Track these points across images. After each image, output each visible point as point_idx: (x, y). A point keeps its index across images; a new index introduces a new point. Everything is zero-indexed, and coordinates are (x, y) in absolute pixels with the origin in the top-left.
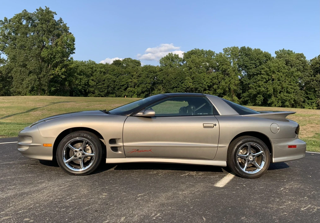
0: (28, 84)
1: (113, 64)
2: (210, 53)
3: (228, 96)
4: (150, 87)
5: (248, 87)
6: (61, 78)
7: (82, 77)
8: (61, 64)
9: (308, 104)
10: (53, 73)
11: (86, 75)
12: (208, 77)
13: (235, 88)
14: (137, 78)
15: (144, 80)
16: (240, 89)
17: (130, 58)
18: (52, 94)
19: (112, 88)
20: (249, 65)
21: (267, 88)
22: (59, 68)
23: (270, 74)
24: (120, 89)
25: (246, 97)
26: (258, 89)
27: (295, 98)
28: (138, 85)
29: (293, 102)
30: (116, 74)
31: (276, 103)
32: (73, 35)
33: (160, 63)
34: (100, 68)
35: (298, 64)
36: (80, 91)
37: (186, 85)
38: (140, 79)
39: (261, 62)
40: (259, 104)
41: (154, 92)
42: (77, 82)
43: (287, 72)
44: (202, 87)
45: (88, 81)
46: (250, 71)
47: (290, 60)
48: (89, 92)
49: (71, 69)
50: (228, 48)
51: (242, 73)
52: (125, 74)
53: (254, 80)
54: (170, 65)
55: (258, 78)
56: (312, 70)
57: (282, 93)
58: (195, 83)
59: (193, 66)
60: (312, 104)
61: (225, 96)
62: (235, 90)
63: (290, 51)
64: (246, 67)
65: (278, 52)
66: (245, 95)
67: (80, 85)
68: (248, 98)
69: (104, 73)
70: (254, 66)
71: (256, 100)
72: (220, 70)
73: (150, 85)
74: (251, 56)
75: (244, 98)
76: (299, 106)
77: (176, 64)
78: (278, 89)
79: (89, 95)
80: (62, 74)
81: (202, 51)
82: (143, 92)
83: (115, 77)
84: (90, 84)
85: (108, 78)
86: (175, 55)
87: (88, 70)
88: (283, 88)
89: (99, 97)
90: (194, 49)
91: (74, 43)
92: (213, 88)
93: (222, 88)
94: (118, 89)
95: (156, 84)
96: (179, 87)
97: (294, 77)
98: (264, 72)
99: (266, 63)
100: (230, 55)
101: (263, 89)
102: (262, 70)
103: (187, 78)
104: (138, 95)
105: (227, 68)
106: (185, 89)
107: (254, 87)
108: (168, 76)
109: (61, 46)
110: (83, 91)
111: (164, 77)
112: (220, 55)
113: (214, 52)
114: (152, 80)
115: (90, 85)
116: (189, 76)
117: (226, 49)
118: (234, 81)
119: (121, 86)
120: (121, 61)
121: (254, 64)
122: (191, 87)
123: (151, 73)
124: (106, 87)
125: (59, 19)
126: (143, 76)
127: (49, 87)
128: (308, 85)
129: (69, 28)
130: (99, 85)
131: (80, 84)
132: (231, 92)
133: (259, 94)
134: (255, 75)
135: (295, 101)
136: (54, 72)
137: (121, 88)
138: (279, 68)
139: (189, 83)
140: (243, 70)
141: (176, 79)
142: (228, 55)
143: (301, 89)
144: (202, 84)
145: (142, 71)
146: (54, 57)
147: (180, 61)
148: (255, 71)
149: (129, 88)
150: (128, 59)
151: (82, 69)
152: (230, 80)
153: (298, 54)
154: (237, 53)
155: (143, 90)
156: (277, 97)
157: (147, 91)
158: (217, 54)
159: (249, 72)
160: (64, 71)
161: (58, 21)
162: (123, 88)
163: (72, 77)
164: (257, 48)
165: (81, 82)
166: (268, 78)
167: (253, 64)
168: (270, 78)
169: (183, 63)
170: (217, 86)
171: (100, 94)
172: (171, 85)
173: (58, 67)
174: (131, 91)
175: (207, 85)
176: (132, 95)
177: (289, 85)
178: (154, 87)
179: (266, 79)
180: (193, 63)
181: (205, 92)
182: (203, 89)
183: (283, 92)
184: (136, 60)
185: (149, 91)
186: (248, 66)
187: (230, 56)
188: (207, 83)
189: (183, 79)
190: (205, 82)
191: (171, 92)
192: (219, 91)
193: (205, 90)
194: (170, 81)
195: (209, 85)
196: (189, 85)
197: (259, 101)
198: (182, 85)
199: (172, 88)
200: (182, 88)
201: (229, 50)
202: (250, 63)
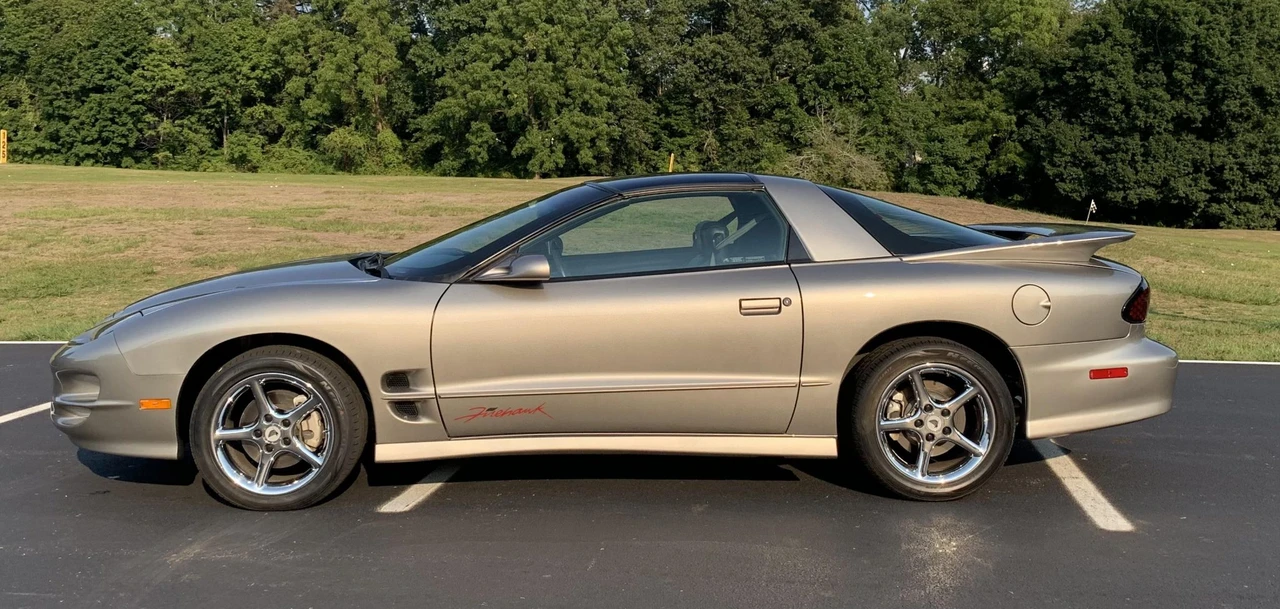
3: (357, 128)
5: (435, 88)
16: (407, 94)
21: (506, 93)
23: (514, 30)
25: (429, 132)
26: (470, 95)
27: (614, 131)
29: (607, 150)
31: (543, 154)
37: (153, 79)
40: (480, 160)
43: (584, 24)
44: (233, 90)
53: (460, 58)
55: (474, 48)
57: (565, 110)
58: (195, 66)
61: (341, 130)
62: (386, 100)
66: (425, 122)
68: (440, 138)
71: (468, 144)
75: (422, 139)
78: (548, 95)
88: (568, 92)
92: (285, 92)
93: (324, 93)
96: (111, 89)
98: (494, 23)
101: (491, 96)
102: (489, 15)
106: (145, 97)
122: (177, 89)
132: (368, 111)
133: (477, 116)
134: (462, 34)
135: (617, 144)
139: (166, 66)
141: (95, 45)
144: (230, 71)
148: (463, 18)
152: (357, 57)
156: (550, 131)
166: (511, 48)
168: (517, 47)
170: (301, 81)
172: (71, 78)
175: (256, 78)
177: (593, 78)
179: (501, 52)
181: (249, 110)
182: (235, 98)
188: (253, 69)
189: (134, 49)
190: (248, 65)
191: (75, 113)
192: (313, 106)
193: (249, 101)
194: (62, 59)
195: (265, 77)
196: (169, 76)
197: (478, 149)
198: (131, 78)
199: (75, 92)
200: (131, 92)
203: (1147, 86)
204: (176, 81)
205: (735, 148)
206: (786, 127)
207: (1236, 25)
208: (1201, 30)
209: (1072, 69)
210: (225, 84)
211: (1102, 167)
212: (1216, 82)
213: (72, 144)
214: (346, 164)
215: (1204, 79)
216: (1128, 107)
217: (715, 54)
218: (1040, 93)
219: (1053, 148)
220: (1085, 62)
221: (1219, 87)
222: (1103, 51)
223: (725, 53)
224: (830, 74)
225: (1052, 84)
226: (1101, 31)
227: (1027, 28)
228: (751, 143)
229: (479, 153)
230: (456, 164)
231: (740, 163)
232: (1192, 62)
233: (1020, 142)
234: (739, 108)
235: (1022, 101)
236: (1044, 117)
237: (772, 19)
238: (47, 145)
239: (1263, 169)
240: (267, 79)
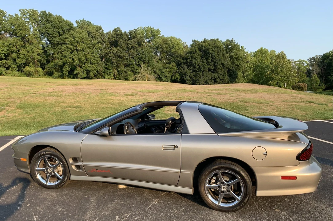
3: (31, 67)
9: (107, 74)
12: (4, 44)
13: (39, 57)
16: (44, 59)
20: (52, 33)
21: (73, 59)
23: (74, 44)
25: (51, 68)
26: (64, 59)
27: (98, 69)
29: (96, 73)
31: (81, 74)
35: (98, 36)
39: (65, 31)
43: (89, 44)
46: (54, 39)
47: (91, 32)
50: (26, 10)
53: (59, 50)
55: (63, 48)
56: (109, 43)
57: (86, 64)
60: (110, 74)
61: (27, 67)
62: (39, 60)
63: (89, 22)
64: (49, 34)
65: (78, 22)
66: (50, 65)
68: (54, 69)
70: (57, 34)
71: (63, 71)
72: (18, 35)
74: (53, 22)
75: (49, 70)
76: (100, 76)
78: (83, 60)
88: (87, 60)
92: (11, 57)
93: (23, 58)
97: (96, 49)
98: (69, 42)
99: (70, 32)
100: (28, 19)
101: (69, 60)
102: (66, 40)
112: (17, 18)
113: (6, 12)
117: (24, 10)
118: (37, 50)
121: (58, 32)
128: (107, 57)
133: (65, 64)
134: (59, 44)
135: (97, 72)
138: (83, 39)
140: (44, 37)
142: (25, 18)
143: (101, 61)
148: (59, 40)
152: (32, 49)
153: (97, 26)
154: (37, 18)
156: (82, 68)
158: (9, 15)
159: (53, 41)
166: (73, 48)
167: (56, 32)
168: (75, 48)
170: (16, 54)
175: (3, 54)
177: (92, 56)
179: (71, 49)
183: (86, 62)
186: (51, 34)
188: (2, 51)
192: (19, 61)
195: (6, 53)
201: (27, 13)
202: (53, 31)
203: (203, 62)
205: (122, 73)
206: (133, 69)
207: (218, 51)
208: (213, 52)
209: (189, 59)
211: (195, 78)
212: (215, 62)
214: (29, 75)
215: (213, 61)
216: (200, 67)
217: (117, 52)
218: (182, 63)
219: (186, 74)
220: (192, 57)
221: (216, 63)
222: (195, 55)
223: (119, 52)
224: (141, 58)
225: (185, 61)
226: (195, 51)
227: (178, 50)
228: (126, 72)
229: (66, 73)
231: (123, 76)
232: (211, 58)
233: (179, 73)
234: (122, 64)
235: (179, 65)
236: (183, 68)
237: (129, 45)
239: (223, 79)
240: (6, 54)
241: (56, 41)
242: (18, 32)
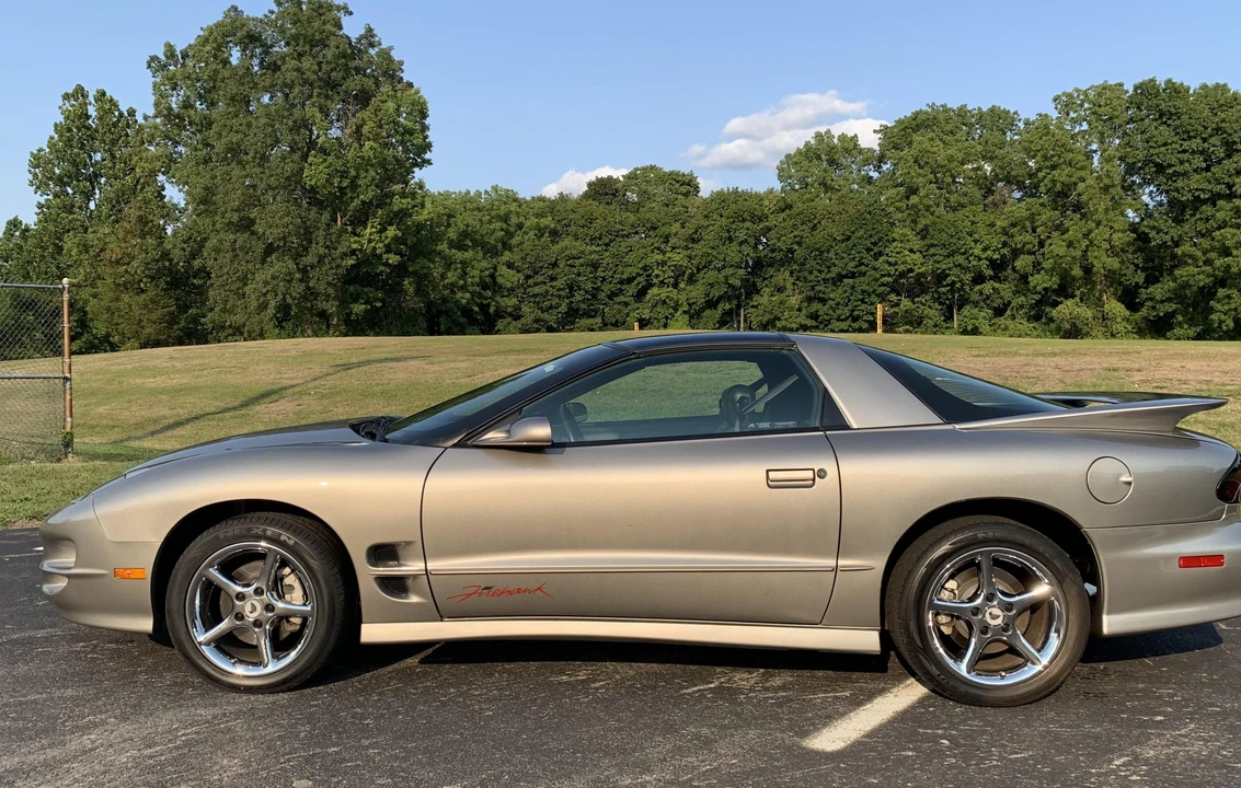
0: (265, 295)
1: (586, 196)
2: (999, 120)
3: (1082, 300)
4: (742, 280)
5: (1174, 256)
6: (387, 264)
7: (469, 255)
8: (380, 212)
10: (355, 246)
11: (484, 245)
12: (992, 225)
13: (1114, 263)
14: (687, 248)
15: (715, 253)
16: (1136, 266)
17: (653, 168)
18: (354, 328)
19: (587, 292)
20: (1174, 161)
22: (372, 227)
24: (617, 295)
25: (1162, 302)
26: (1219, 263)
28: (692, 275)
30: (601, 234)
32: (417, 92)
33: (780, 177)
34: (537, 216)
36: (467, 312)
37: (896, 264)
38: (699, 248)
39: (1234, 144)
40: (1224, 328)
41: (757, 299)
42: (452, 277)
44: (967, 270)
45: (495, 269)
46: (1180, 184)
48: (500, 314)
49: (420, 226)
50: (1077, 90)
51: (1146, 199)
52: (637, 233)
53: (1201, 226)
54: (823, 184)
55: (1220, 215)
58: (932, 251)
59: (920, 179)
61: (1070, 302)
62: (1114, 272)
64: (1160, 168)
66: (1157, 291)
67: (463, 288)
68: (1174, 306)
69: (554, 233)
70: (1199, 162)
71: (1212, 310)
72: (1042, 189)
73: (742, 272)
74: (1185, 117)
75: (1154, 308)
77: (850, 177)
79: (500, 324)
80: (388, 250)
81: (962, 113)
82: (711, 304)
83: (598, 249)
84: (500, 280)
85: (568, 252)
86: (843, 137)
87: (492, 227)
89: (537, 331)
90: (925, 108)
91: (427, 122)
92: (1014, 269)
93: (1053, 269)
94: (612, 296)
95: (764, 266)
96: (861, 275)
100: (1085, 123)
102: (1237, 180)
103: (897, 232)
104: (691, 317)
105: (1073, 179)
106: (890, 279)
107: (1199, 254)
108: (814, 228)
109: (375, 140)
110: (476, 309)
111: (796, 233)
112: (1042, 126)
113: (1016, 113)
114: (746, 249)
115: (500, 287)
116: (908, 223)
117: (1070, 96)
118: (1107, 236)
119: (621, 282)
120: (617, 180)
121: (1202, 153)
122: (917, 271)
123: (744, 220)
124: (563, 289)
125: (363, 32)
126: (710, 236)
127: (345, 301)
129: (401, 63)
130: (536, 284)
131: (461, 282)
132: (1094, 283)
133: (1222, 283)
134: (1204, 202)
136: (356, 242)
137: (621, 290)
139: (907, 253)
140: (1146, 182)
141: (848, 239)
142: (1074, 121)
144: (963, 254)
145: (706, 217)
146: (354, 186)
147: (866, 162)
148: (1205, 186)
149: (655, 290)
150: (644, 169)
151: (467, 226)
152: (1090, 231)
154: (1116, 113)
155: (711, 296)
157: (730, 300)
158: (1027, 123)
159: (1177, 190)
160: (395, 238)
161: (359, 40)
162: (632, 289)
163: (424, 257)
164: (1210, 83)
165: (466, 274)
167: (1193, 152)
169: (878, 168)
170: (1029, 259)
171: (543, 321)
172: (828, 267)
173: (370, 225)
174: (664, 302)
175: (986, 259)
176: (667, 318)
178: (758, 281)
180: (921, 167)
181: (978, 287)
182: (968, 277)
184: (678, 174)
185: (738, 297)
186: (1170, 166)
187: (1085, 126)
188: (985, 249)
189: (880, 239)
190: (980, 246)
191: (831, 296)
192: (1040, 281)
193: (979, 279)
194: (822, 252)
195: (995, 257)
196: (909, 261)
197: (1223, 317)
198: (877, 264)
199: (833, 278)
200: (878, 276)
201: (1083, 101)
202: (1179, 152)
204: (915, 265)
210: (960, 265)
213: (829, 321)
214: (1074, 332)
229: (1224, 321)
230: (1191, 333)
238: (809, 322)
240: (996, 259)
241: (1190, 191)
242: (1045, 177)
